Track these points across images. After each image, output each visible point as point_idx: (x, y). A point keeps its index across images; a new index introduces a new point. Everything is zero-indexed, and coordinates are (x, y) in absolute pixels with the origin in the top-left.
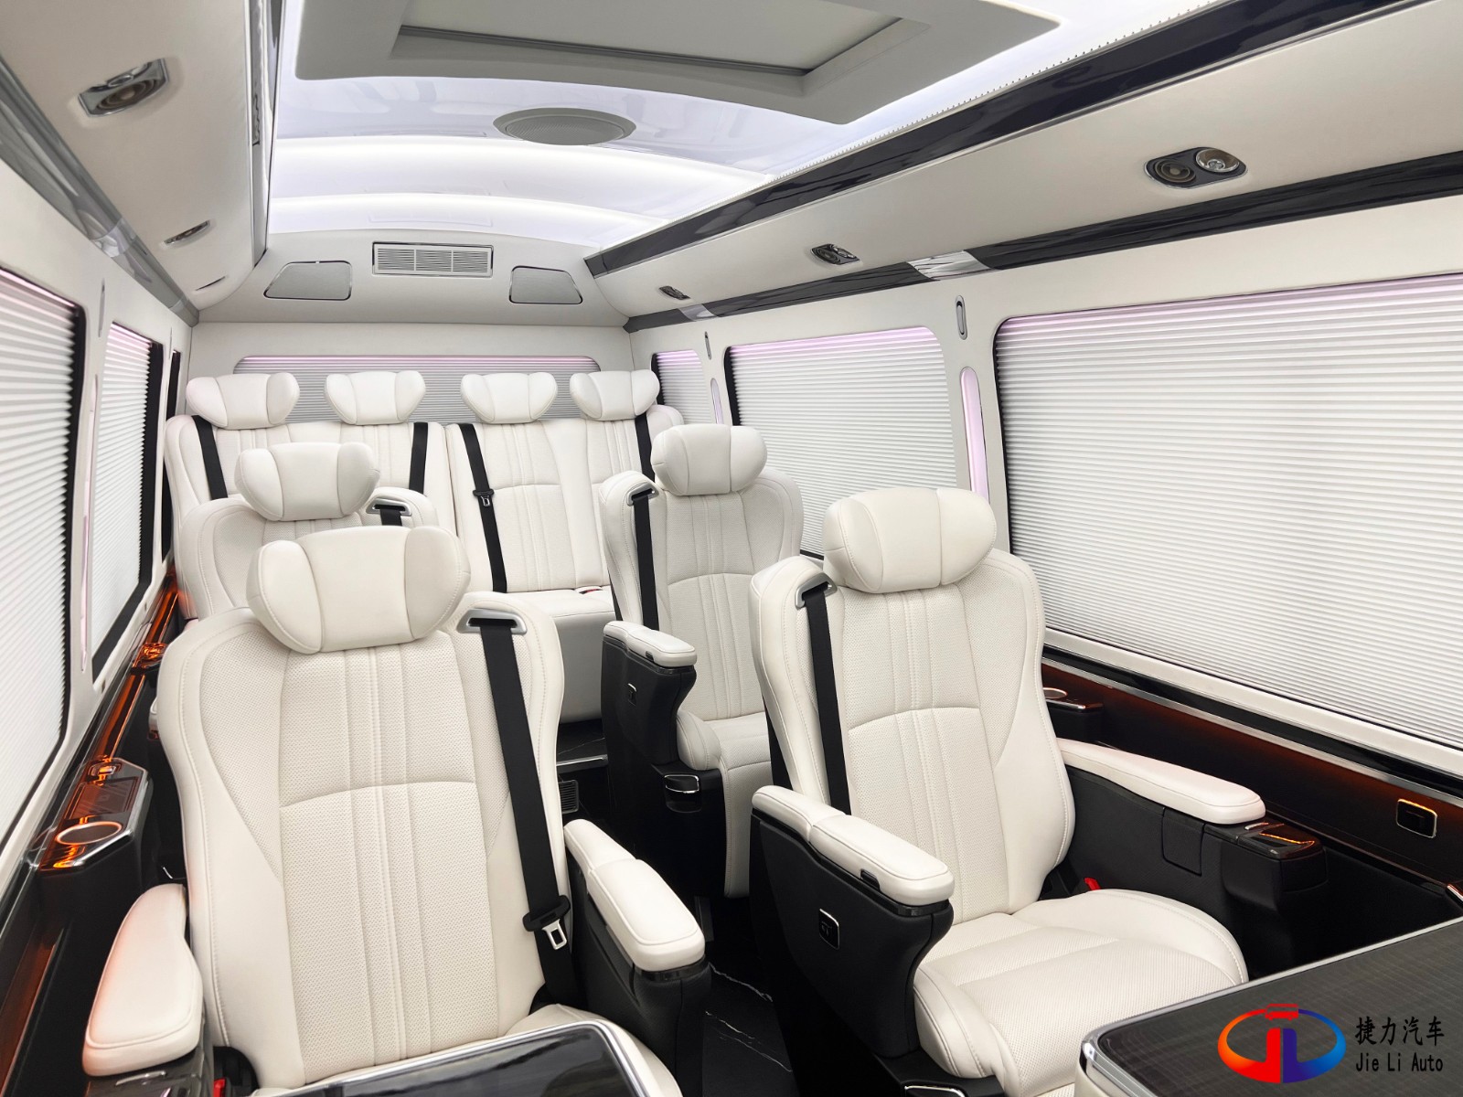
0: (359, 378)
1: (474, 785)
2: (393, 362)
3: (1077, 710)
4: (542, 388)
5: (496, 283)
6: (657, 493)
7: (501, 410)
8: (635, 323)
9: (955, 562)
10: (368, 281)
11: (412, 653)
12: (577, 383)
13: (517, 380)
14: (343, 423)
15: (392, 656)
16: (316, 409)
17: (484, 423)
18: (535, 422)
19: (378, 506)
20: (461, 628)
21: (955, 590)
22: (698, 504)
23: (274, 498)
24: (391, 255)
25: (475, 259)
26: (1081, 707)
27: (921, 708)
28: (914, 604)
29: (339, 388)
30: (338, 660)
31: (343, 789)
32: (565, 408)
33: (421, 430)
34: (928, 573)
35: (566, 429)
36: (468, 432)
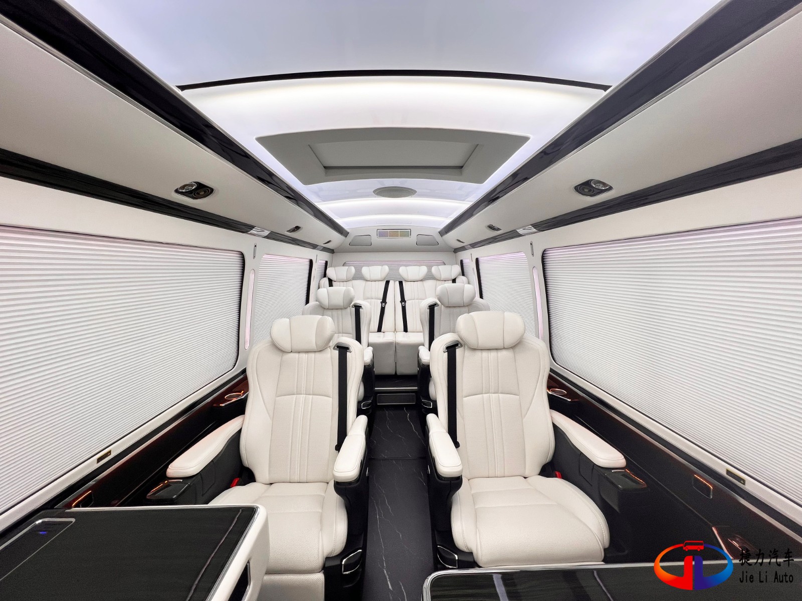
0: (371, 268)
1: (331, 399)
2: (381, 263)
4: (423, 270)
5: (412, 240)
6: (438, 305)
7: (410, 278)
8: (456, 250)
9: (510, 340)
10: (376, 240)
11: (318, 355)
12: (434, 269)
13: (417, 268)
14: (367, 281)
15: (312, 355)
16: (359, 276)
17: (406, 281)
18: (421, 280)
19: (355, 306)
20: (334, 348)
21: (512, 350)
22: (452, 309)
23: (326, 302)
24: (382, 233)
25: (406, 233)
26: (569, 400)
27: (494, 393)
28: (493, 354)
29: (365, 271)
30: (297, 355)
31: (294, 394)
32: (429, 277)
33: (388, 283)
34: (499, 344)
35: (429, 284)
36: (401, 283)
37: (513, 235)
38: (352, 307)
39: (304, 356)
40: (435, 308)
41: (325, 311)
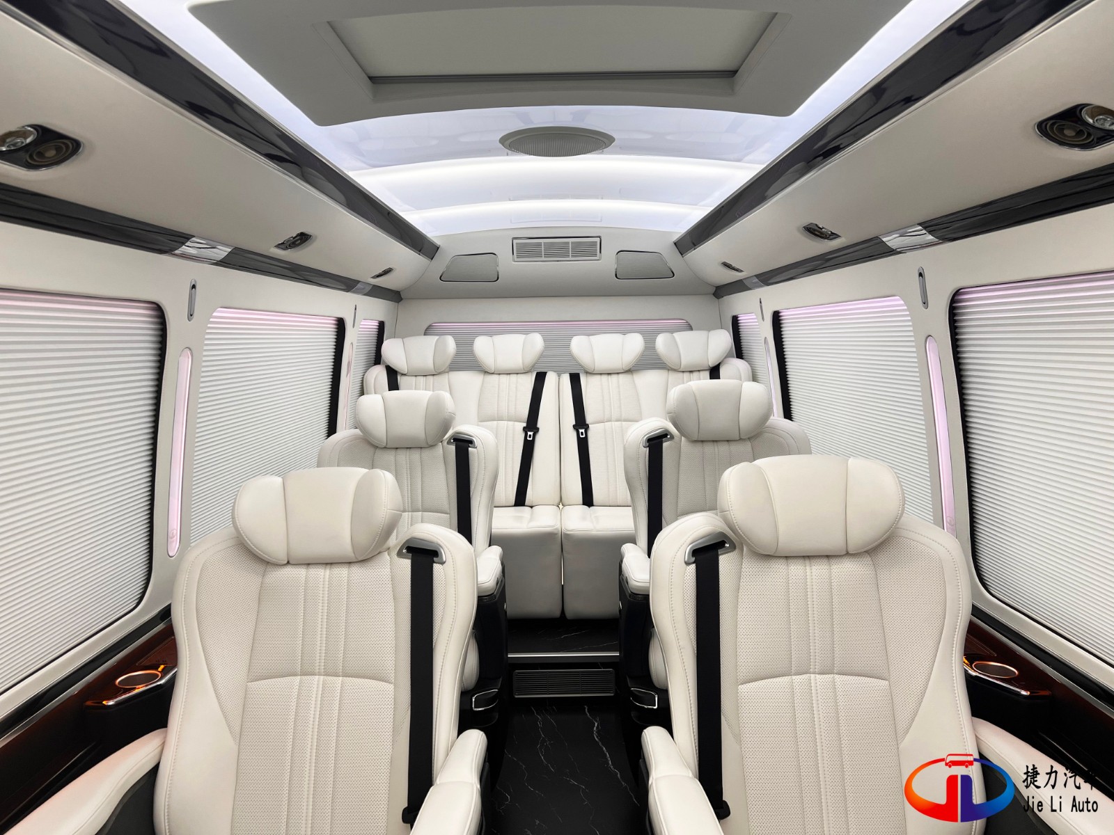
0: (498, 339)
1: (392, 687)
2: (524, 328)
3: (1019, 694)
4: (633, 345)
5: (606, 262)
7: (601, 363)
8: (720, 291)
9: (861, 533)
10: (509, 265)
11: (356, 571)
12: (661, 342)
13: (616, 338)
14: (486, 372)
17: (587, 373)
18: (629, 371)
19: (455, 440)
20: (400, 554)
22: (709, 449)
23: (379, 430)
24: (527, 247)
25: (587, 246)
26: (1024, 693)
27: (820, 673)
29: (483, 347)
31: (295, 675)
33: (540, 378)
34: (832, 540)
35: (650, 380)
36: (575, 379)
37: (872, 250)
38: (449, 443)
39: (322, 574)
40: (665, 445)
41: (379, 452)
